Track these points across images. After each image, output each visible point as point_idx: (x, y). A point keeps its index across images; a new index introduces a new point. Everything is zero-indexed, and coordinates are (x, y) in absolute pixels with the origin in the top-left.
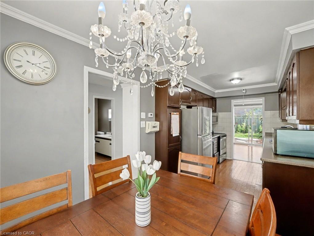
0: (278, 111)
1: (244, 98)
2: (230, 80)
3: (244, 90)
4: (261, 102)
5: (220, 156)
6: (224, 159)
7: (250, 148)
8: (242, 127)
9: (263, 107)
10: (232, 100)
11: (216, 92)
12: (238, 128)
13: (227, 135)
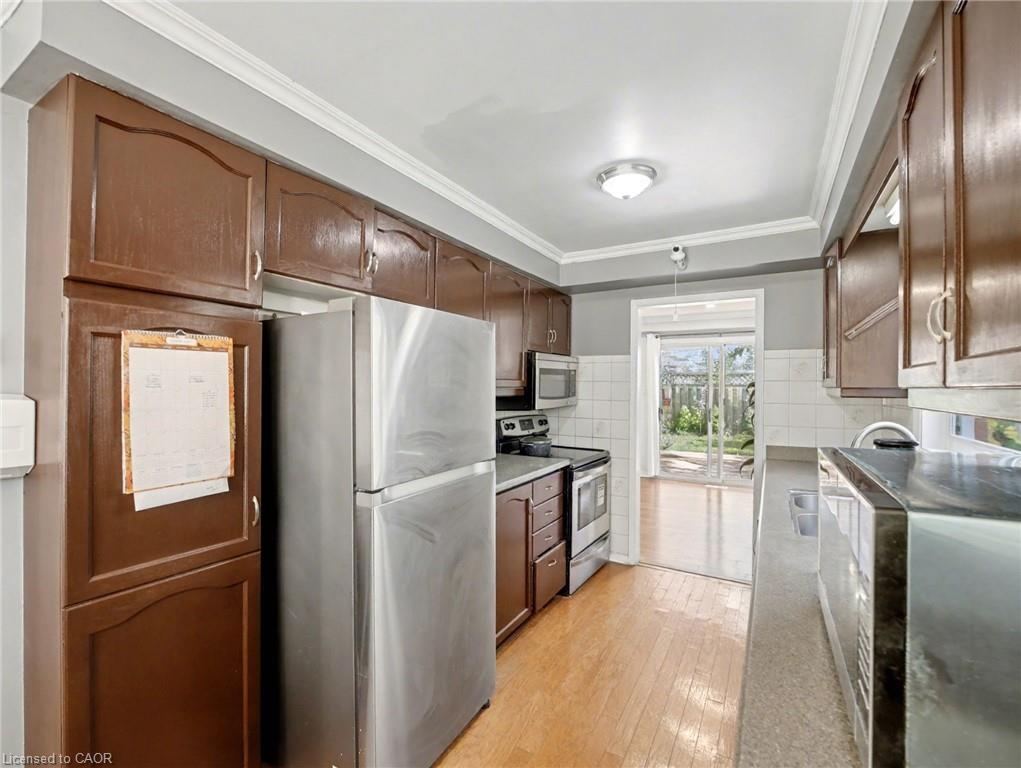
0: (820, 352)
1: (681, 292)
2: (601, 178)
3: (676, 249)
4: (751, 325)
5: (572, 562)
6: (599, 561)
7: (714, 496)
8: (693, 412)
9: (756, 339)
10: (634, 302)
11: (563, 262)
12: (680, 416)
13: (612, 455)
